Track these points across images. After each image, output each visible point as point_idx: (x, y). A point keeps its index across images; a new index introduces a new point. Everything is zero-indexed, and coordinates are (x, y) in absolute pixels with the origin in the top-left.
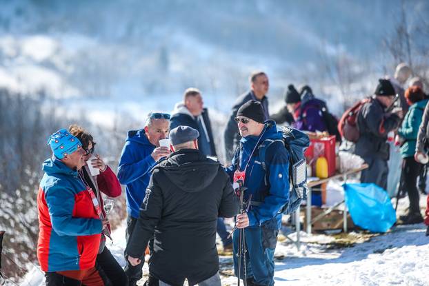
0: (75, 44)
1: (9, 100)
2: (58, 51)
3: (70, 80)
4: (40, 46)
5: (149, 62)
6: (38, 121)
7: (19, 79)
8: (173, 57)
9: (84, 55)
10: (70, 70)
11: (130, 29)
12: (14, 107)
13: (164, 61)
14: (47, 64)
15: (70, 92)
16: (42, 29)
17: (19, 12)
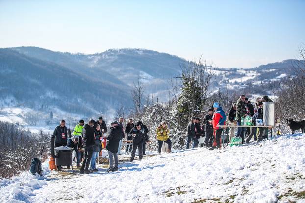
0: (27, 110)
1: (9, 125)
2: (22, 112)
3: (25, 120)
4: (17, 111)
5: (48, 116)
6: (17, 132)
7: (12, 120)
8: (54, 115)
9: (29, 113)
10: (25, 117)
11: (42, 106)
12: (10, 128)
13: (52, 115)
14: (19, 116)
15: (26, 124)
16: (18, 106)
17: (12, 101)
